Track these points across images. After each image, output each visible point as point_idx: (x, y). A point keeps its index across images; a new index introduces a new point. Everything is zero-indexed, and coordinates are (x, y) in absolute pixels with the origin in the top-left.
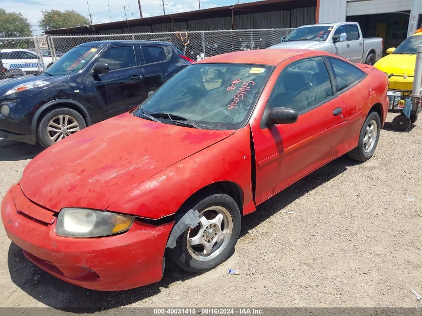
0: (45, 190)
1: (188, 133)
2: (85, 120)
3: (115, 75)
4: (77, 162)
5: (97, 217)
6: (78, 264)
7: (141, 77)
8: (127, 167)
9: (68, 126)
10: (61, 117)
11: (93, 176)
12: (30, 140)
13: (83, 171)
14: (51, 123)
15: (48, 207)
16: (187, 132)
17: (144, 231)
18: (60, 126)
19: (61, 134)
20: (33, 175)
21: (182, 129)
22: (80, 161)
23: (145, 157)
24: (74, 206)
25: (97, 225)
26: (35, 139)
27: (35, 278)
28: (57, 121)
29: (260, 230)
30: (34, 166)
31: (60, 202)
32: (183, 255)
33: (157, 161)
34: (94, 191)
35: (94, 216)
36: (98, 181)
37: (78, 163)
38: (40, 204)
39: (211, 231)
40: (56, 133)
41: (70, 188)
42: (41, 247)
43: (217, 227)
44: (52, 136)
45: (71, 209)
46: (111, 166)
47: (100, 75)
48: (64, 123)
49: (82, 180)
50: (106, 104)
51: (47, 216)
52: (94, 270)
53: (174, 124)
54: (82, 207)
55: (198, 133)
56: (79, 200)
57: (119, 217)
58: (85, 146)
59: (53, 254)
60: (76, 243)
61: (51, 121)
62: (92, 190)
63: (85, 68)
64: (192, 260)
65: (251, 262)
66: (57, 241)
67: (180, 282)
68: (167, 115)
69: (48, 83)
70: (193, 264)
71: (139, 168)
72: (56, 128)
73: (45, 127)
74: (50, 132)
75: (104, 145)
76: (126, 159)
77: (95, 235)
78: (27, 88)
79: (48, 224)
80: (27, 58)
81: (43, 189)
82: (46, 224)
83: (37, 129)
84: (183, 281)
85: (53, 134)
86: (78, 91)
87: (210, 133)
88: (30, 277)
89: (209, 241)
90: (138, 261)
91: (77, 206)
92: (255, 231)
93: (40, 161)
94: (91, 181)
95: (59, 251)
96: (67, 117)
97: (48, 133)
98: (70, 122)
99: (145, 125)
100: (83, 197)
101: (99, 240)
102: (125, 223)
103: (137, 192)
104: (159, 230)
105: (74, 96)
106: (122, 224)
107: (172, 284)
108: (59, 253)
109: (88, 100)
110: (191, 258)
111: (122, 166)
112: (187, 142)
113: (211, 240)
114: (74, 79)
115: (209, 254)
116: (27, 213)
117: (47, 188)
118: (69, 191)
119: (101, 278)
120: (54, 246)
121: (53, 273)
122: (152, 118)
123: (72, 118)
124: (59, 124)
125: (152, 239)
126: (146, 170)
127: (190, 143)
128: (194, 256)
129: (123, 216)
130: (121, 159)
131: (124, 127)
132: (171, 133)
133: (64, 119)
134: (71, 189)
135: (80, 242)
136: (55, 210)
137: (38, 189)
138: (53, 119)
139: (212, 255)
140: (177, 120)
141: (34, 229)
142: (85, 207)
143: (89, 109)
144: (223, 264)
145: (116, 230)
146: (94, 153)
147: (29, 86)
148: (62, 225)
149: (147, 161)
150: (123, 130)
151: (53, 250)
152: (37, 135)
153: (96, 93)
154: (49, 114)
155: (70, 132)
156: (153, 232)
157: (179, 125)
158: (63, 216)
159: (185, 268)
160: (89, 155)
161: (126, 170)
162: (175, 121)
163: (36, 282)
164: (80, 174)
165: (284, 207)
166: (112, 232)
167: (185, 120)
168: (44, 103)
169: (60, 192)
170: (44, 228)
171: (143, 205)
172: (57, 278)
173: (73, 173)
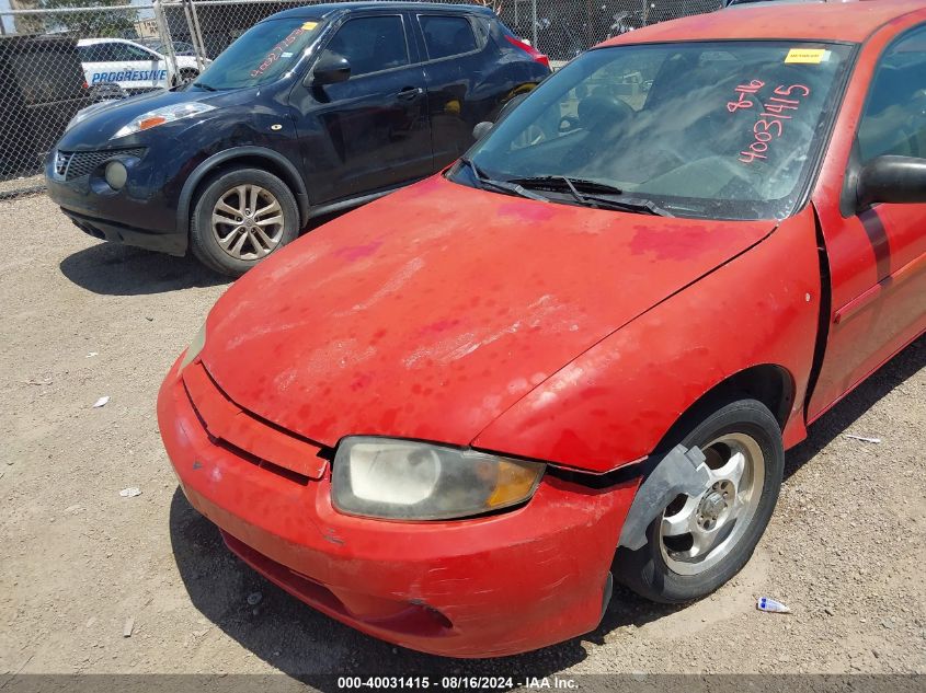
0: (285, 381)
1: (642, 229)
2: (296, 198)
3: (362, 87)
4: (357, 307)
5: (445, 465)
6: (400, 594)
7: (420, 90)
8: (499, 327)
9: (259, 212)
10: (242, 190)
11: (413, 348)
12: (174, 245)
13: (381, 334)
14: (221, 204)
15: (299, 431)
16: (636, 227)
17: (569, 505)
18: (240, 212)
19: (243, 230)
20: (238, 341)
21: (618, 219)
22: (364, 307)
23: (543, 298)
24: (378, 431)
25: (446, 485)
26: (184, 243)
27: (250, 601)
28: (233, 200)
29: (804, 487)
30: (233, 315)
31: (333, 420)
32: (652, 564)
33: (583, 310)
34: (428, 391)
35: (436, 463)
36: (430, 363)
37: (359, 312)
38: (277, 421)
39: (715, 497)
40: (231, 228)
41: (354, 380)
42: (292, 542)
43: (727, 488)
44: (223, 236)
45: (370, 439)
46: (456, 322)
47: (326, 87)
48: (248, 205)
49: (383, 359)
50: (343, 159)
51: (304, 458)
52: (441, 609)
53: (589, 205)
54: (403, 434)
55: (671, 230)
56: (390, 416)
57: (504, 465)
58: (363, 265)
59: (331, 563)
60: (393, 535)
61: (221, 200)
62: (423, 389)
63: (293, 70)
64: (667, 574)
65: (809, 577)
66: (339, 529)
67: (631, 628)
68: (562, 181)
69: (211, 108)
70: (670, 586)
71: (537, 329)
72: (231, 217)
73: (207, 214)
74: (219, 226)
75: (416, 264)
76: (491, 303)
77: (445, 513)
78: (164, 120)
79: (308, 478)
80: (132, 59)
81: (276, 380)
82: (302, 480)
83: (190, 219)
84: (639, 625)
85: (224, 230)
86: (280, 127)
87: (708, 229)
88: (238, 597)
89: (707, 525)
90: (553, 586)
91: (388, 434)
92: (793, 490)
93: (245, 303)
94: (410, 362)
95: (348, 558)
96: (256, 190)
97: (214, 229)
98: (262, 203)
99: (505, 210)
100: (400, 409)
101: (454, 528)
102: (521, 483)
103: (546, 397)
104: (605, 502)
105: (272, 140)
106: (512, 483)
107: (613, 633)
108: (346, 562)
109: (300, 149)
110: (665, 569)
111: (487, 321)
112: (651, 254)
113: (712, 521)
114: (267, 98)
115: (701, 557)
116: (243, 446)
117: (287, 377)
118: (354, 388)
119: (455, 629)
120: (333, 541)
121: (314, 603)
122: (519, 189)
123: (265, 192)
124: (238, 208)
125: (589, 525)
126: (558, 335)
127: (661, 257)
128: (672, 563)
129: (517, 464)
130: (475, 301)
131: (450, 215)
132: (591, 231)
133: (248, 194)
134: (359, 384)
135: (405, 535)
136: (322, 442)
137: (262, 380)
138: (224, 196)
139: (709, 558)
140: (595, 194)
141: (268, 490)
142: (412, 435)
143: (303, 170)
144: (733, 581)
145: (496, 501)
146: (395, 285)
147: (169, 115)
148: (347, 484)
149: (551, 309)
150: (452, 224)
151: (331, 554)
152: (190, 233)
153: (320, 132)
154: (215, 184)
155: (262, 227)
156: (590, 508)
157: (601, 207)
158: (347, 458)
159: (649, 595)
160: (384, 291)
161: (501, 334)
162: (588, 196)
163: (255, 612)
164: (373, 343)
165: (850, 424)
166: (486, 505)
167: (617, 192)
168: (204, 156)
169: (328, 391)
170: (298, 489)
171: (568, 434)
172: (323, 615)
173: (355, 340)
